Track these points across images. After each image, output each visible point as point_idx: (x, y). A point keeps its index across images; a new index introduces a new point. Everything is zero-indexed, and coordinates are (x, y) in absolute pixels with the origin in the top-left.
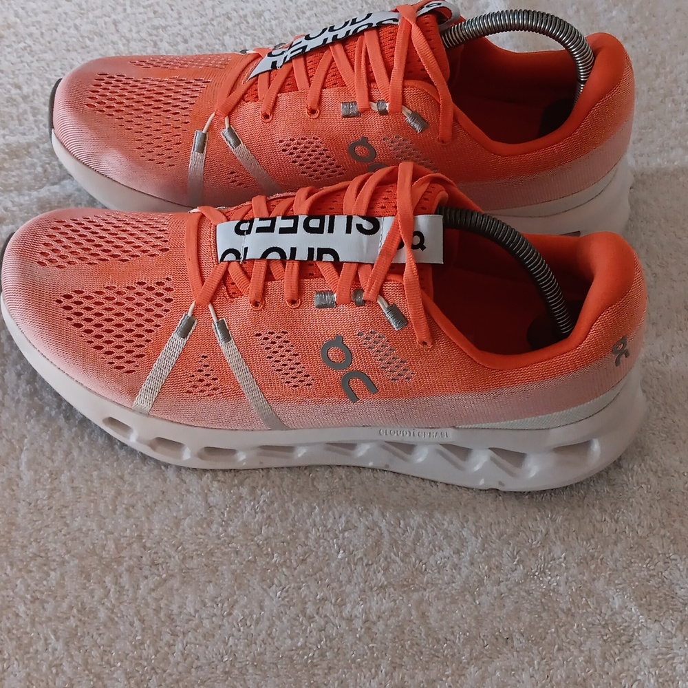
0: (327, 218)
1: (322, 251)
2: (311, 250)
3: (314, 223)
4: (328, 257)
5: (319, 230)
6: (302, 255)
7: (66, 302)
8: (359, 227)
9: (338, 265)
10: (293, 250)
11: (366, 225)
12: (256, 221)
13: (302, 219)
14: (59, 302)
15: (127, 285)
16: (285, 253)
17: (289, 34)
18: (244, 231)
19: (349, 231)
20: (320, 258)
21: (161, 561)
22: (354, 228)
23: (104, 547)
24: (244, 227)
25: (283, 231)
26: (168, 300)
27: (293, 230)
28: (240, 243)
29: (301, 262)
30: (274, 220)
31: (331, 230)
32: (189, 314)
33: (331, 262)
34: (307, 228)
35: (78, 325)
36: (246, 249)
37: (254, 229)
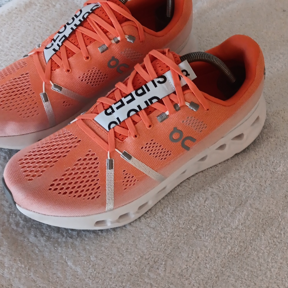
0: (144, 87)
1: (150, 100)
2: (146, 102)
3: (140, 91)
4: (154, 101)
5: (144, 93)
6: (144, 106)
7: (53, 188)
8: (159, 82)
9: (160, 101)
10: (139, 107)
11: (161, 80)
13: (134, 93)
14: (50, 189)
15: (74, 164)
16: (136, 110)
17: (10, 48)
18: (111, 112)
19: (156, 86)
20: (152, 103)
21: (157, 259)
22: (157, 84)
23: (132, 270)
24: (109, 111)
25: (128, 102)
26: (96, 159)
27: (133, 99)
28: (113, 117)
29: (145, 109)
30: (121, 101)
31: (148, 90)
32: (109, 158)
33: (157, 102)
34: (138, 95)
35: (65, 193)
36: (118, 119)
37: (115, 109)
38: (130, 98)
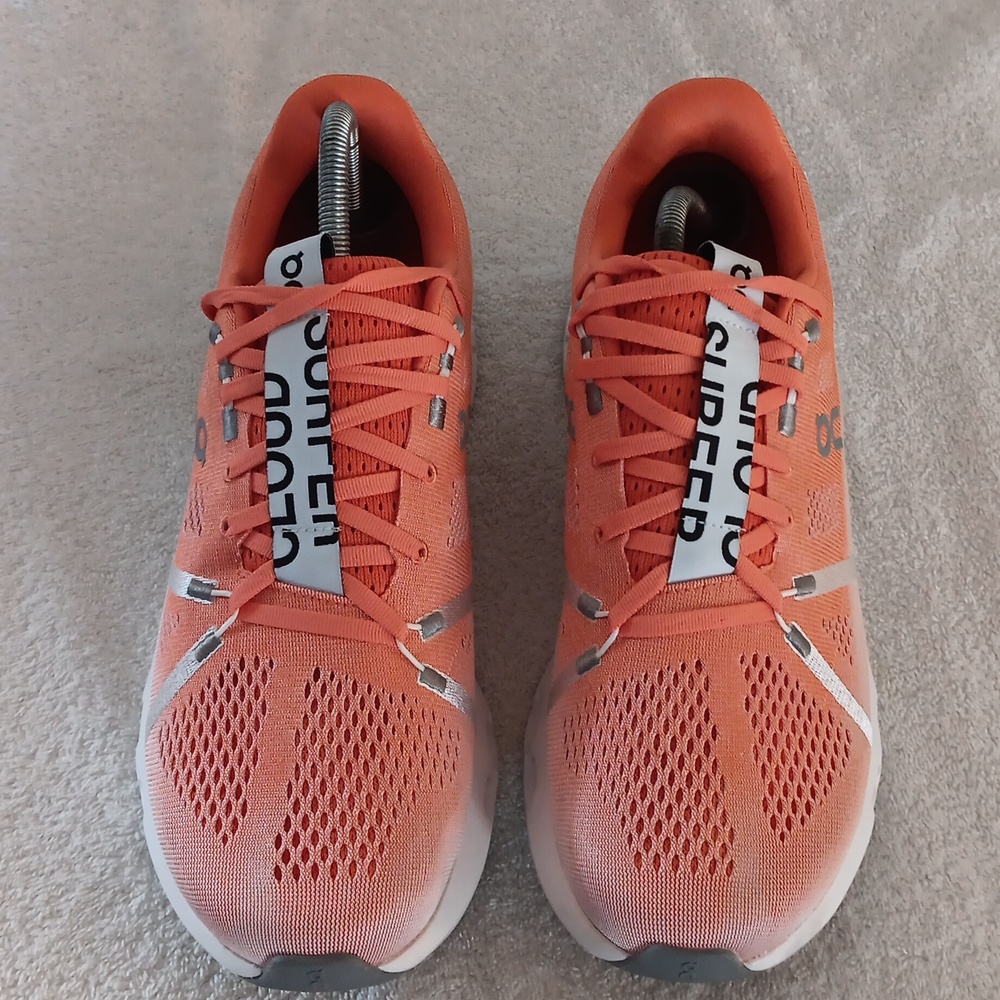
0: (704, 390)
1: (745, 406)
2: (743, 420)
3: (710, 409)
4: (753, 395)
5: (719, 403)
6: (748, 434)
7: (782, 825)
8: (720, 347)
10: (741, 445)
11: (717, 338)
12: (688, 504)
13: (702, 428)
14: (783, 837)
16: (744, 458)
18: (697, 524)
19: (722, 363)
20: (752, 409)
22: (720, 355)
24: (690, 524)
25: (712, 459)
26: (768, 664)
27: (714, 441)
28: (715, 529)
30: (695, 474)
31: (720, 387)
32: (787, 629)
34: (714, 421)
35: (809, 808)
36: (729, 520)
37: (701, 506)
38: (704, 447)
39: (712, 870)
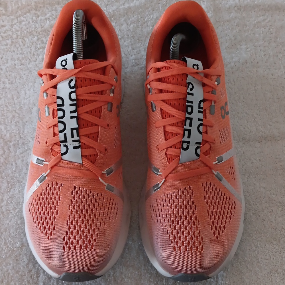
0: (187, 104)
1: (200, 107)
3: (189, 109)
4: (202, 105)
5: (192, 107)
8: (191, 90)
9: (205, 100)
10: (199, 120)
11: (190, 87)
12: (184, 139)
13: (187, 115)
14: (217, 237)
15: (206, 205)
16: (200, 124)
18: (187, 145)
19: (192, 94)
20: (202, 108)
22: (191, 92)
25: (191, 125)
26: (210, 184)
27: (191, 119)
28: (193, 146)
29: (204, 117)
30: (186, 130)
31: (192, 102)
32: (216, 174)
34: (191, 113)
35: (224, 227)
36: (197, 143)
37: (188, 140)
38: (188, 121)
39: (197, 250)
